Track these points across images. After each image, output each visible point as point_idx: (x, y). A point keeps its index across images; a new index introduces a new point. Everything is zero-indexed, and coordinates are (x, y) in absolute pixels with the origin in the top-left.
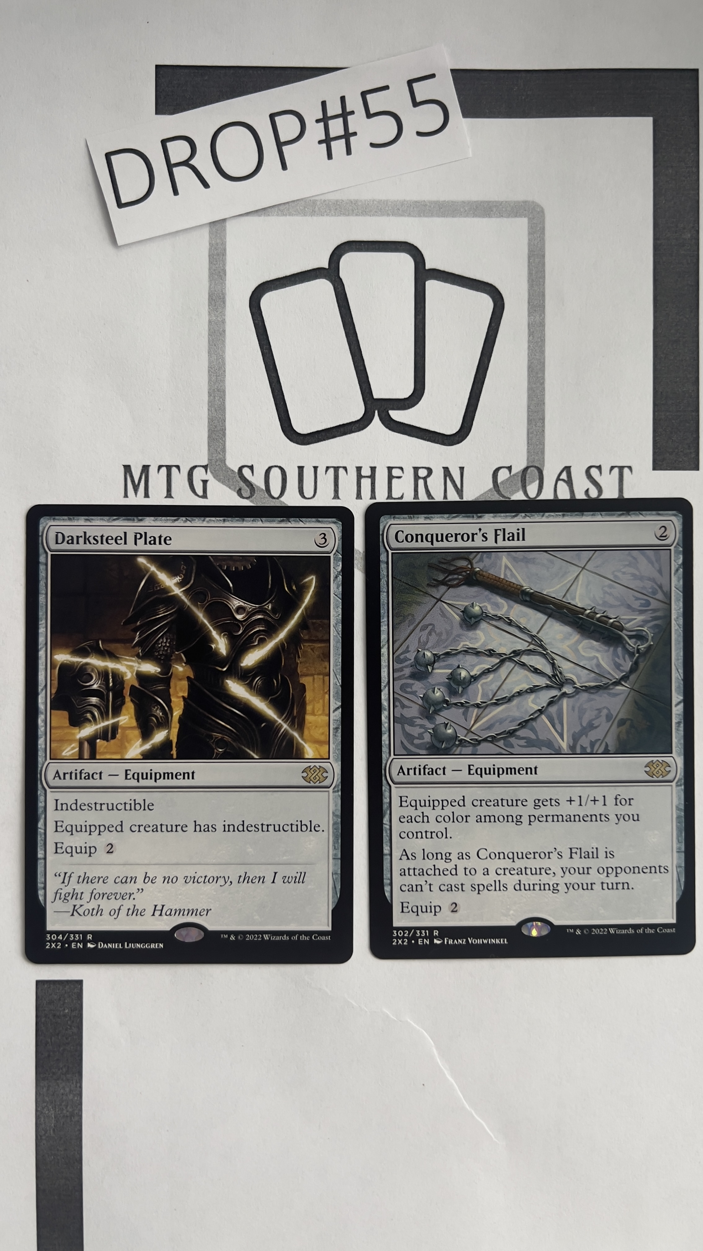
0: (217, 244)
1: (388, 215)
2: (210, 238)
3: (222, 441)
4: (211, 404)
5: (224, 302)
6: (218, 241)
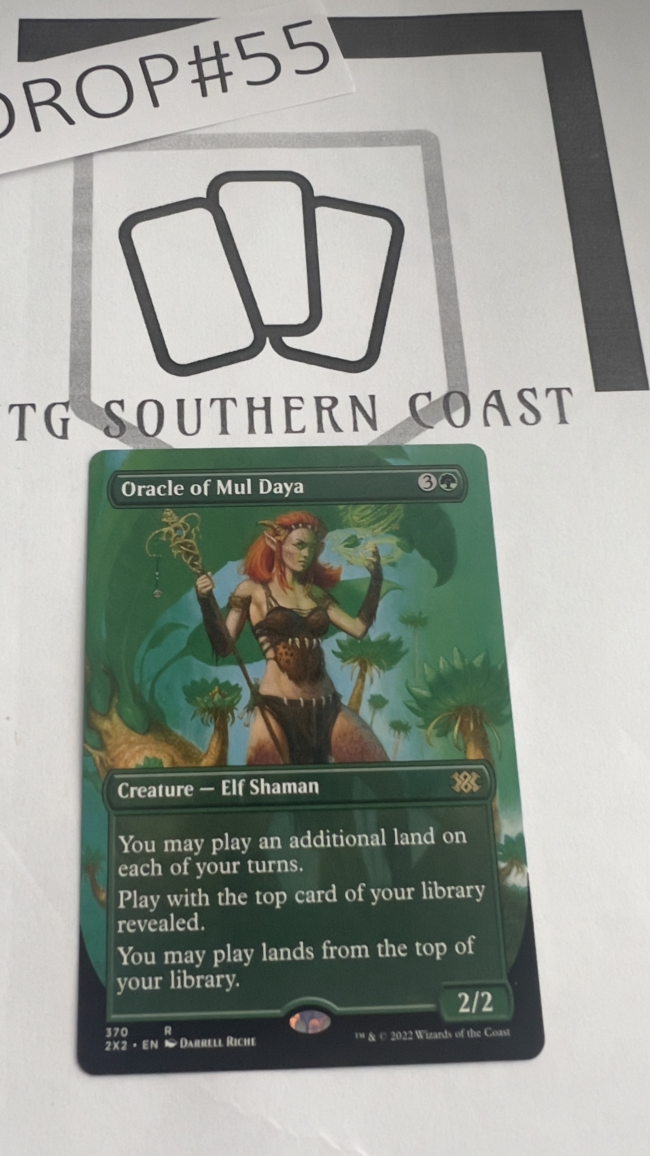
0: (83, 179)
1: (270, 146)
2: (75, 173)
3: (87, 375)
4: (74, 337)
5: (90, 234)
6: (84, 176)
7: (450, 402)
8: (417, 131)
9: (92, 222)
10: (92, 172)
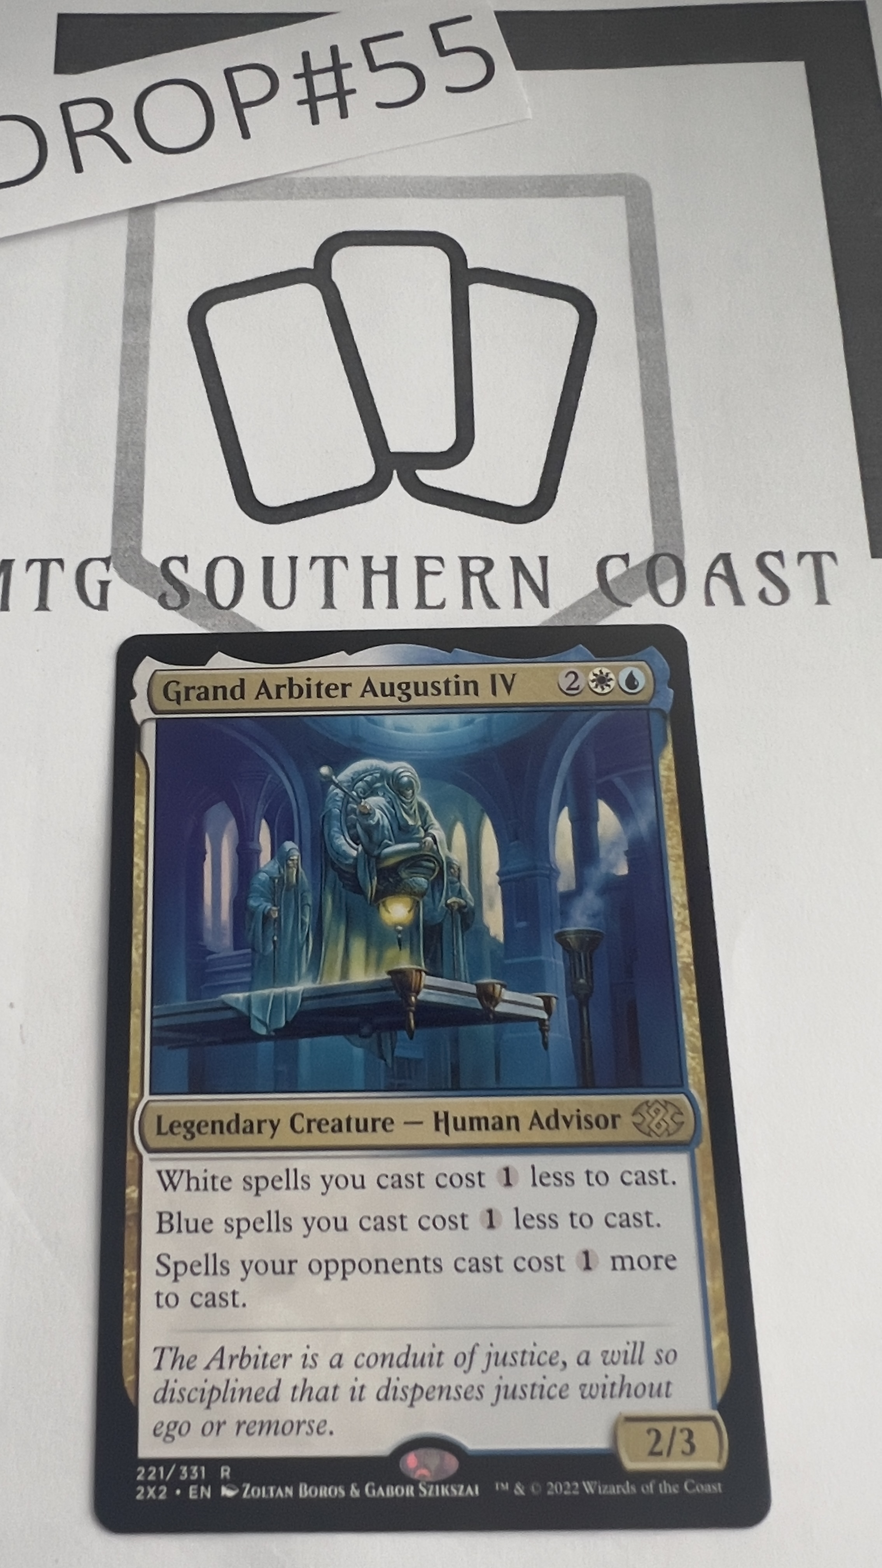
0: (140, 240)
1: (406, 196)
2: (130, 231)
3: (137, 519)
4: (120, 465)
5: (148, 319)
6: (141, 235)
7: (657, 570)
8: (619, 176)
9: (150, 302)
10: (153, 229)
